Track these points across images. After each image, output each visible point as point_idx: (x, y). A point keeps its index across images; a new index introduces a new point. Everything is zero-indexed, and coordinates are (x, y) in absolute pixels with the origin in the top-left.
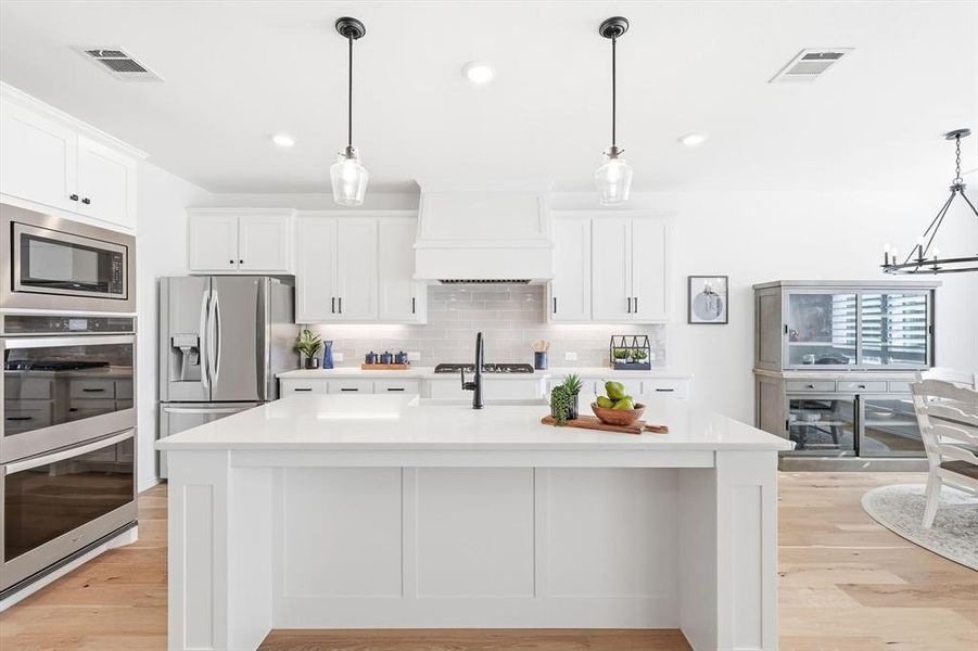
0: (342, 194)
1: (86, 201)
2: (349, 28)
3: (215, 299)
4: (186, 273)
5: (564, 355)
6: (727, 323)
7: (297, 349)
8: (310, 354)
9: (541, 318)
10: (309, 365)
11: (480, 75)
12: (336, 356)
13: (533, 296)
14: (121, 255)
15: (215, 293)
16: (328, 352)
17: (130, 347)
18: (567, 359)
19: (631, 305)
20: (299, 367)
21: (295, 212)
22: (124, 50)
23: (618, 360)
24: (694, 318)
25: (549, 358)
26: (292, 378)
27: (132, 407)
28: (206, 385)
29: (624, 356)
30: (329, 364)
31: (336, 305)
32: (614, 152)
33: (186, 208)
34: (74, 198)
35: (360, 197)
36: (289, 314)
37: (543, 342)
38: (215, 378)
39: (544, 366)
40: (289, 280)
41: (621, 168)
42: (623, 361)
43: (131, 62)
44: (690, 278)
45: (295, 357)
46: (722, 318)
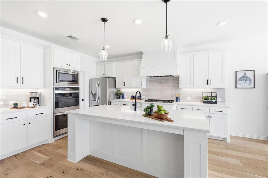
0: (102, 59)
1: (69, 65)
2: (104, 20)
3: (98, 83)
4: (95, 77)
5: (186, 98)
6: (254, 88)
7: (116, 94)
8: (119, 96)
9: (177, 87)
10: (119, 99)
11: (138, 22)
12: (125, 96)
13: (175, 80)
14: (76, 75)
15: (98, 82)
16: (123, 95)
17: (78, 93)
18: (187, 99)
19: (208, 82)
20: (117, 99)
21: (115, 62)
22: (72, 35)
23: (205, 100)
24: (238, 86)
25: (180, 99)
26: (114, 101)
27: (78, 105)
28: (97, 102)
29: (207, 99)
30: (123, 98)
31: (124, 84)
32: (167, 37)
33: (96, 63)
34: (67, 65)
35: (106, 59)
36: (114, 86)
37: (179, 94)
38: (98, 100)
39: (179, 101)
40: (114, 78)
41: (169, 41)
42: (206, 100)
43: (74, 37)
44: (236, 72)
45: (116, 96)
46: (252, 86)
